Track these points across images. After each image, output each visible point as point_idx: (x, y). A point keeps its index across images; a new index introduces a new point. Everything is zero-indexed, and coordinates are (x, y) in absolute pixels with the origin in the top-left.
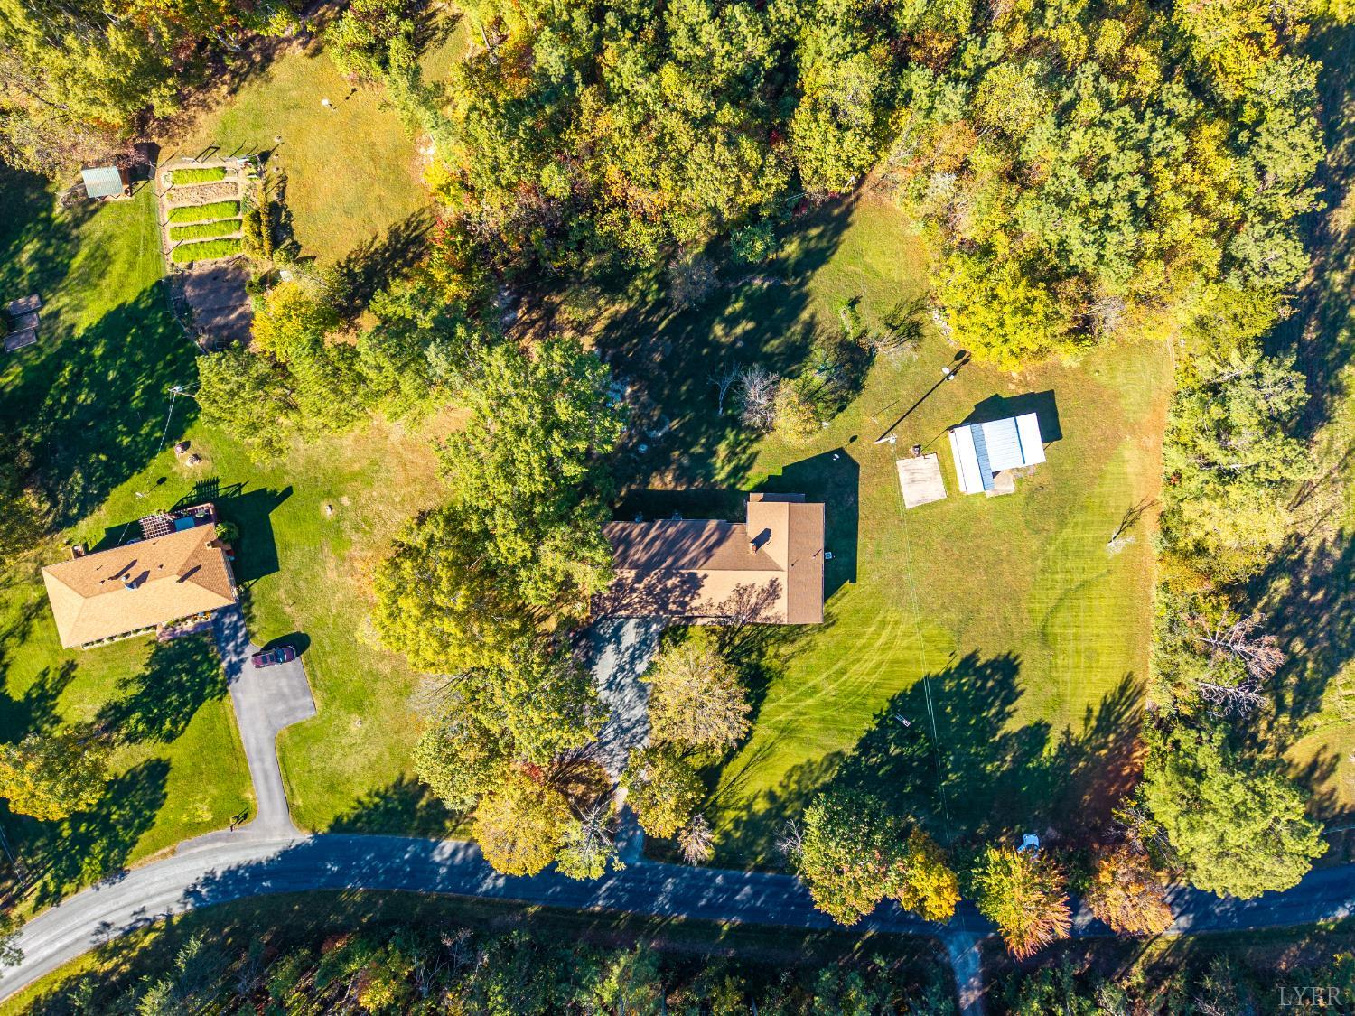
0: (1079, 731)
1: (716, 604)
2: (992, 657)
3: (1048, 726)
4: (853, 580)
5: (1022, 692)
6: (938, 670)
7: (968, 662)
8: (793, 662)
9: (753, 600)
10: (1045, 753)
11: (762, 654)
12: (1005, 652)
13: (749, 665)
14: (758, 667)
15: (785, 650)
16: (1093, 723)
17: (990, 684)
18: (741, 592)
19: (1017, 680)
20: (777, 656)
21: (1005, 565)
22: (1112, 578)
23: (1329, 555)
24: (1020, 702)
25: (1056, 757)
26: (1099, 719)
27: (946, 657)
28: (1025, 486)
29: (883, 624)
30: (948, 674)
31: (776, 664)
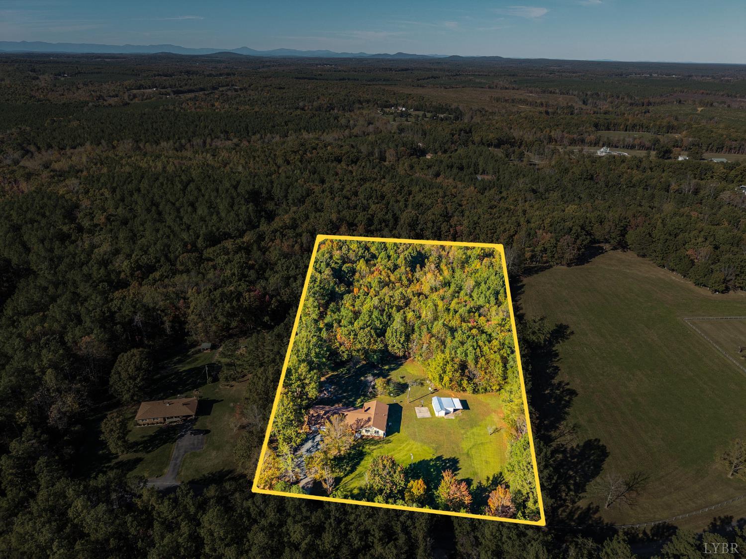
0: (484, 483)
1: (349, 425)
2: (448, 458)
3: (472, 480)
4: (399, 432)
5: (460, 469)
6: (429, 459)
7: (439, 458)
8: (375, 451)
9: (362, 424)
10: (472, 488)
11: (363, 447)
12: (453, 457)
13: (359, 450)
14: (362, 451)
15: (372, 447)
16: (490, 482)
17: (448, 465)
18: (358, 421)
19: (458, 465)
20: (369, 449)
21: (452, 435)
22: (492, 443)
23: (575, 450)
24: (460, 471)
25: (476, 490)
26: (492, 481)
27: (431, 455)
28: (458, 418)
29: (408, 444)
30: (431, 460)
31: (368, 451)
